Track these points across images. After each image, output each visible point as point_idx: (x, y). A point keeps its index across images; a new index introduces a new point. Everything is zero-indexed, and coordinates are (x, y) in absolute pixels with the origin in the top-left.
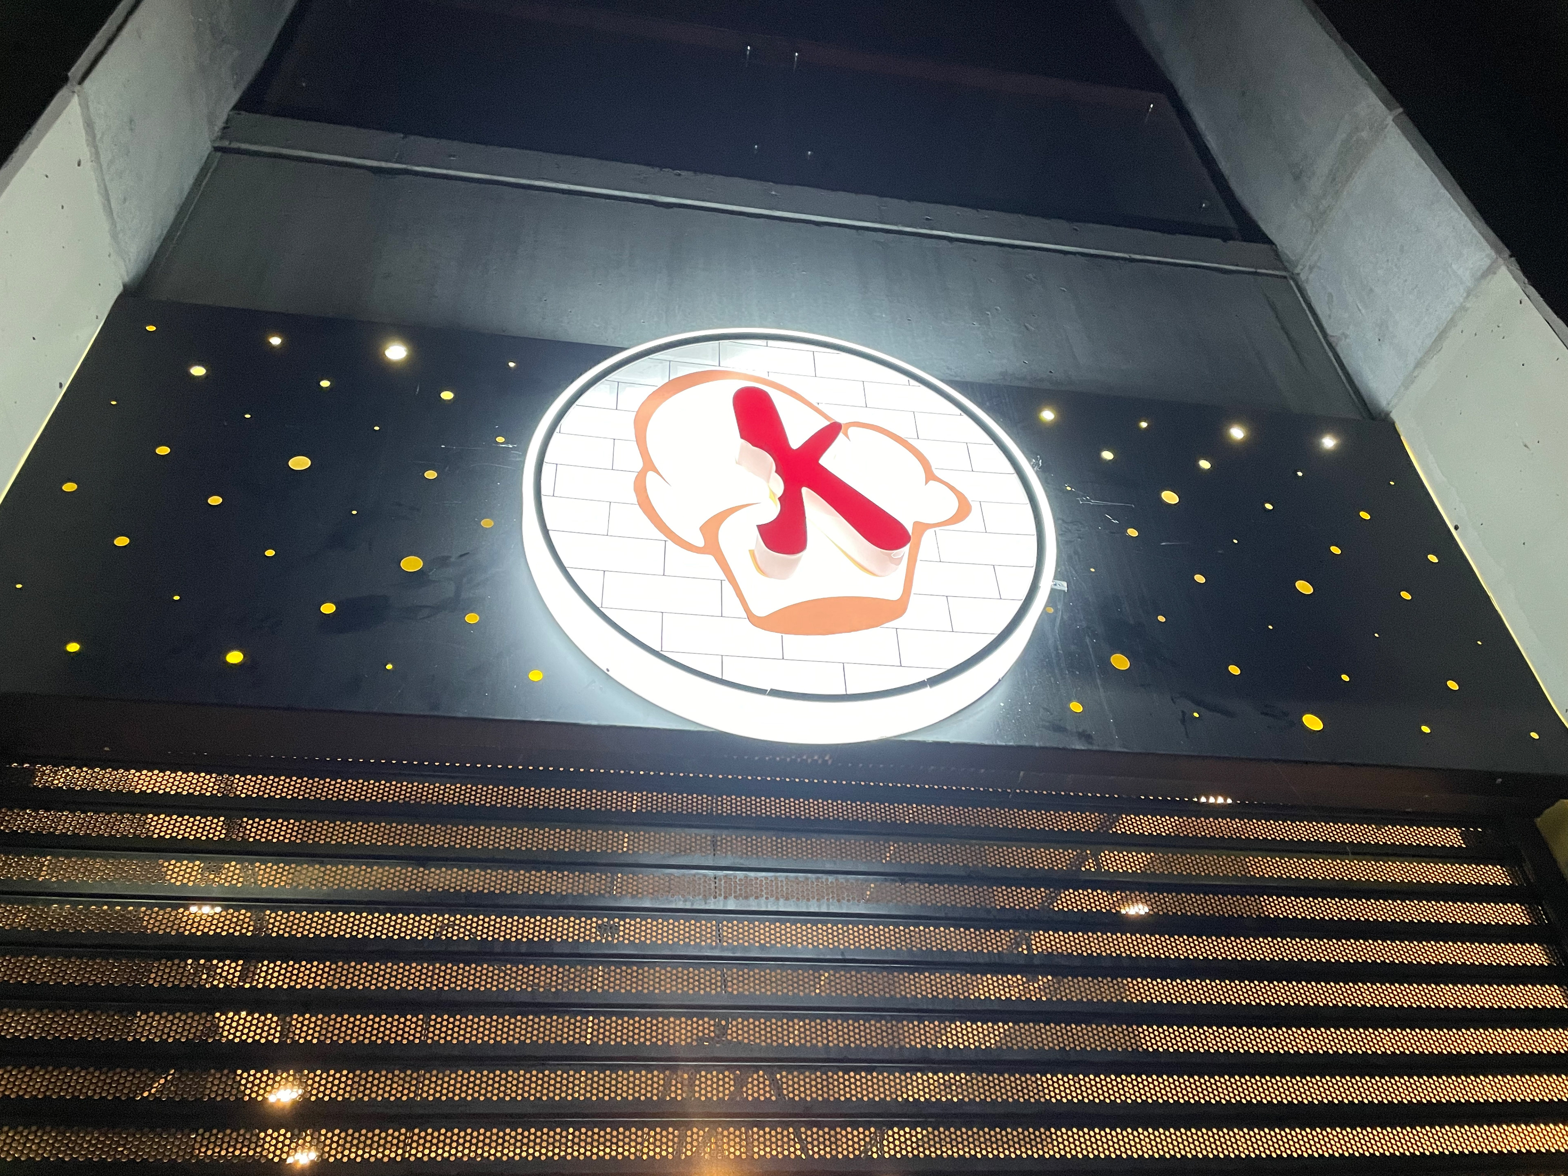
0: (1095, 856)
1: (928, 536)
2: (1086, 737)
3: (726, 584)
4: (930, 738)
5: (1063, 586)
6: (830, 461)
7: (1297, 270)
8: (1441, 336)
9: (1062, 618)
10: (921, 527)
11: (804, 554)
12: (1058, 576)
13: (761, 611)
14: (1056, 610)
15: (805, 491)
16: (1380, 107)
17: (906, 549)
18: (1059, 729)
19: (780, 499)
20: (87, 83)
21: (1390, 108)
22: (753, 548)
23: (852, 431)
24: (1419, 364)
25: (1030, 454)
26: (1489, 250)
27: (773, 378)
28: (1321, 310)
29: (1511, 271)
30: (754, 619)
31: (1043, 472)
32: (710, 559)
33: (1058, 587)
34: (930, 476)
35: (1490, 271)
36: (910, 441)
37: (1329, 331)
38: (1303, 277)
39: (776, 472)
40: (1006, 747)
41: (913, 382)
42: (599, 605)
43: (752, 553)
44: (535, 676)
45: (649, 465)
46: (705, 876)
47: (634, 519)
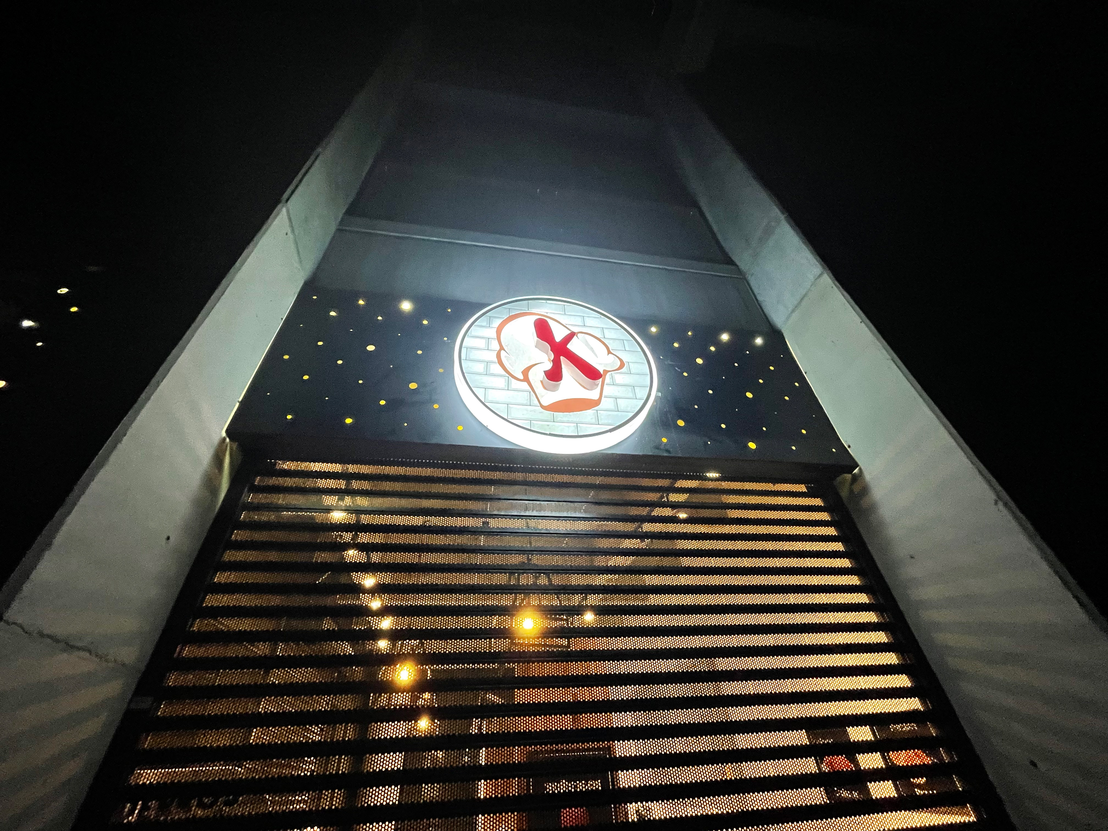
0: (668, 495)
1: (608, 375)
2: (668, 451)
3: (532, 392)
4: (610, 452)
5: (660, 394)
6: (571, 346)
8: (801, 300)
9: (659, 407)
10: (606, 372)
11: (562, 381)
12: (658, 390)
13: (545, 403)
14: (657, 404)
15: (562, 358)
16: (779, 213)
17: (601, 380)
18: (658, 448)
19: (552, 361)
20: (289, 202)
21: (783, 213)
22: (542, 380)
23: (579, 335)
24: (793, 311)
25: (647, 344)
26: (820, 268)
27: (548, 315)
29: (829, 276)
30: (542, 406)
31: (653, 351)
32: (525, 384)
33: (658, 395)
34: (609, 352)
35: (821, 275)
36: (601, 339)
39: (551, 350)
41: (602, 317)
42: (483, 401)
43: (541, 382)
44: (460, 428)
45: (502, 348)
46: (524, 503)
47: (497, 369)
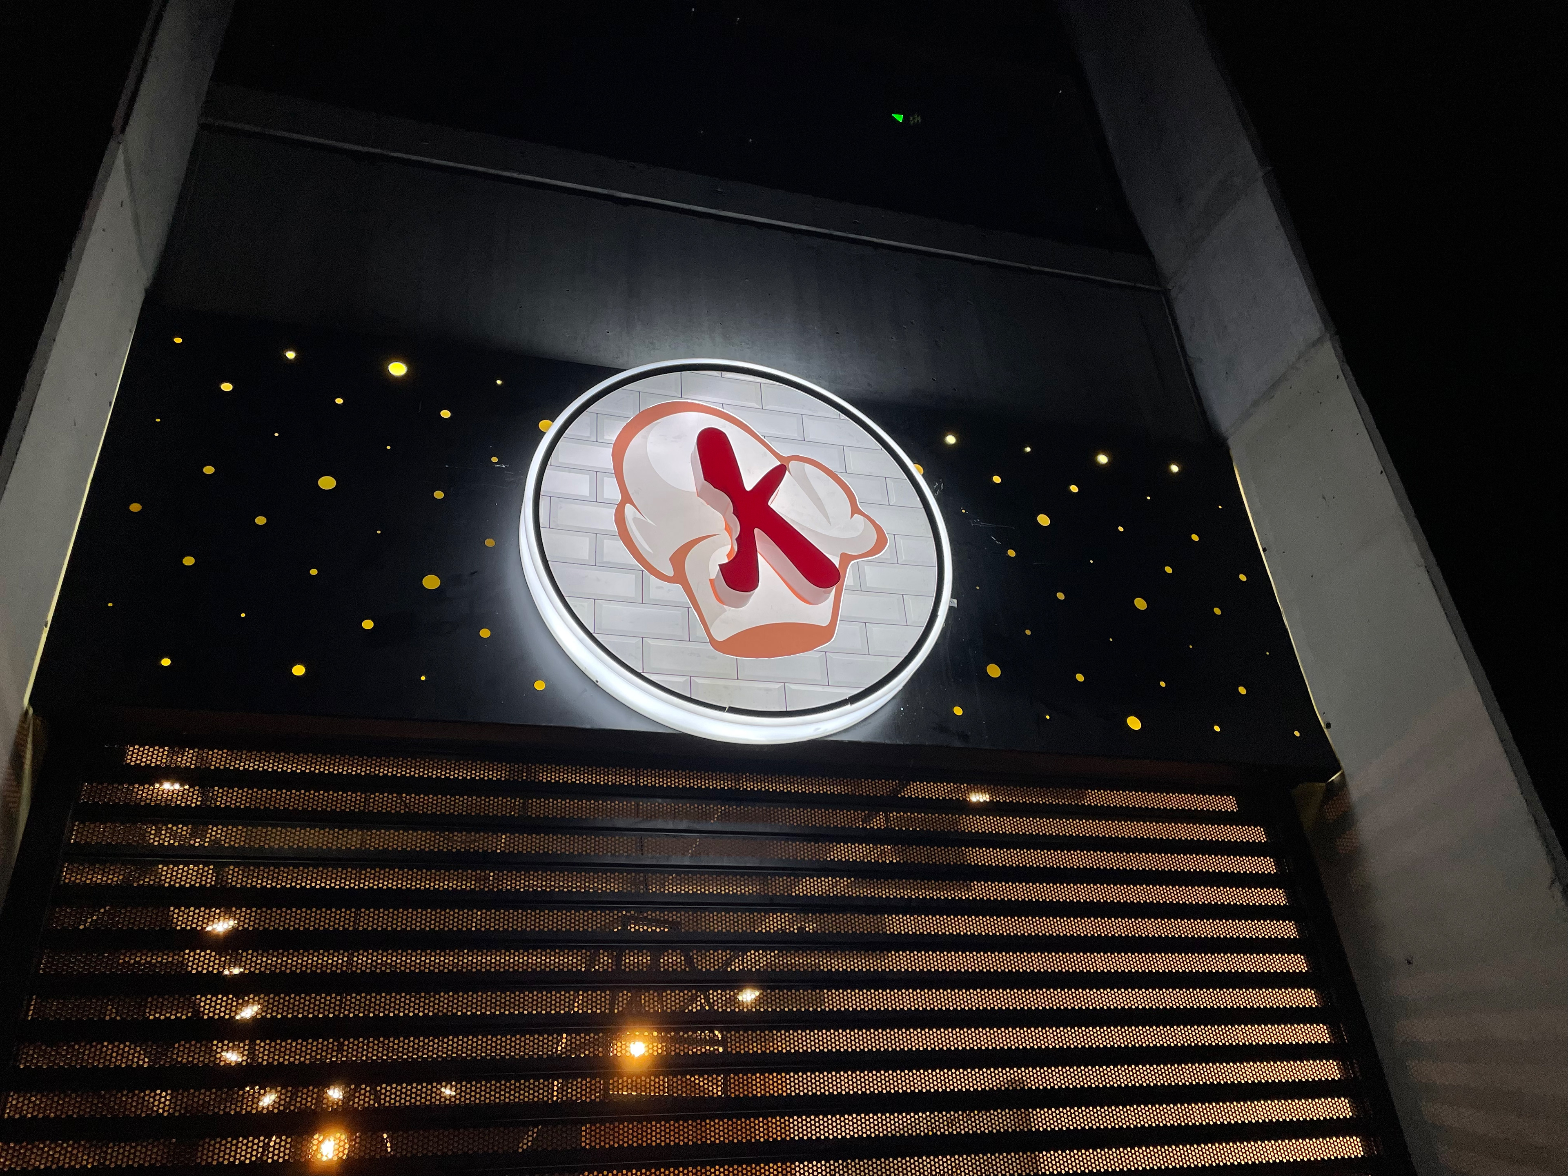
1: (850, 570)
2: (964, 737)
3: (694, 611)
5: (954, 603)
6: (776, 502)
7: (1169, 287)
8: (1275, 385)
9: (951, 633)
10: (846, 560)
11: (756, 593)
12: (953, 596)
13: (720, 637)
15: (757, 531)
16: (1254, 162)
17: (835, 583)
18: (942, 729)
19: (737, 539)
20: (127, 129)
21: (1260, 163)
22: (714, 582)
23: (796, 467)
24: (1256, 403)
26: (1320, 325)
28: (1184, 327)
29: (1334, 348)
30: (712, 641)
32: (679, 588)
34: (855, 510)
35: (1319, 341)
36: (840, 475)
37: (1188, 352)
38: (1173, 294)
39: (734, 512)
40: (904, 745)
42: (590, 629)
43: (714, 587)
44: (540, 686)
45: (626, 498)
47: (617, 550)
